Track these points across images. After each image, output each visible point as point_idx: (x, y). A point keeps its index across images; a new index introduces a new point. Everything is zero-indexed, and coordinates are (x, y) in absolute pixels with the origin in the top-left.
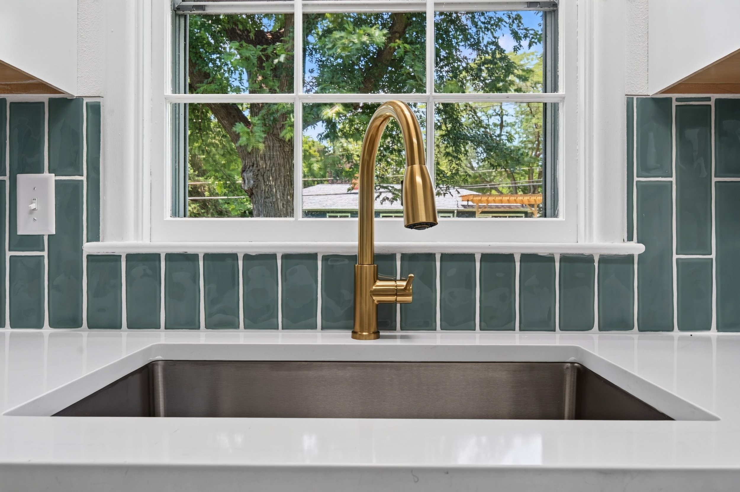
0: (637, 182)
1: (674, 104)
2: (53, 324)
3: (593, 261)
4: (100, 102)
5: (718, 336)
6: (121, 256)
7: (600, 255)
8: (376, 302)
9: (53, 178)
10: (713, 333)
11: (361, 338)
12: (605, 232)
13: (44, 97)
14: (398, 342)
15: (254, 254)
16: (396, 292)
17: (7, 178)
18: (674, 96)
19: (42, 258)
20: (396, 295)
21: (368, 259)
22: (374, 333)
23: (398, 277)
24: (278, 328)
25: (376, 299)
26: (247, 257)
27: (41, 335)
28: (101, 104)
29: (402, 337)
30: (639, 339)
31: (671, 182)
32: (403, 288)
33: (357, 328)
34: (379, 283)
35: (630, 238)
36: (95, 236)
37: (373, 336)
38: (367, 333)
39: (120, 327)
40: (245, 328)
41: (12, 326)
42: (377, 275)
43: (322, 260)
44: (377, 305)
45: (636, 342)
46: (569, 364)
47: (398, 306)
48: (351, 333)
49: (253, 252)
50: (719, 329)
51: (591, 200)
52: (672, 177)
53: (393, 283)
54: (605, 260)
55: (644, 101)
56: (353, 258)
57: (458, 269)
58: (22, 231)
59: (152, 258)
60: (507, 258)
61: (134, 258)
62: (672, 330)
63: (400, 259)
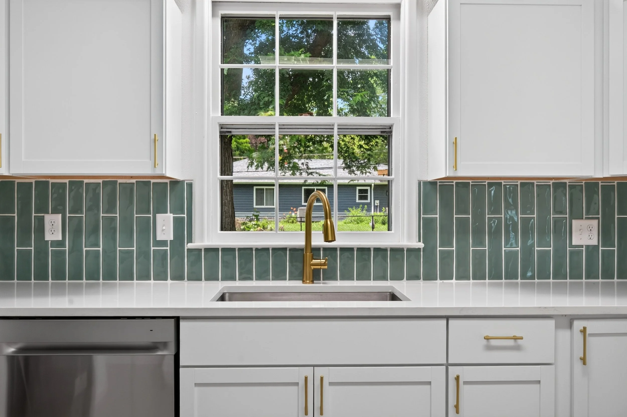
0: (423, 217)
1: (438, 184)
2: (172, 279)
3: (404, 250)
4: (192, 183)
5: (456, 282)
6: (202, 249)
7: (407, 248)
8: (312, 268)
9: (172, 215)
10: (454, 281)
11: (306, 283)
12: (409, 238)
13: (168, 181)
14: (321, 285)
15: (260, 248)
16: (321, 265)
17: (151, 216)
18: (438, 181)
19: (167, 250)
20: (321, 266)
21: (309, 250)
22: (312, 281)
23: (322, 258)
24: (270, 280)
25: (312, 267)
27: (167, 284)
28: (193, 183)
29: (323, 283)
30: (423, 283)
31: (437, 217)
32: (324, 262)
33: (305, 279)
34: (314, 261)
35: (419, 241)
36: (190, 240)
37: (311, 282)
38: (309, 281)
39: (201, 280)
40: (256, 280)
41: (154, 280)
42: (313, 257)
43: (289, 251)
44: (313, 270)
45: (422, 284)
46: (389, 293)
47: (322, 270)
48: (302, 282)
49: (259, 247)
50: (456, 279)
51: (404, 225)
52: (437, 215)
53: (319, 261)
54: (410, 250)
55: (426, 183)
56: (302, 250)
57: (347, 254)
58: (158, 239)
59: (215, 250)
60: (368, 250)
61: (207, 250)
62: (437, 280)
63: (322, 250)
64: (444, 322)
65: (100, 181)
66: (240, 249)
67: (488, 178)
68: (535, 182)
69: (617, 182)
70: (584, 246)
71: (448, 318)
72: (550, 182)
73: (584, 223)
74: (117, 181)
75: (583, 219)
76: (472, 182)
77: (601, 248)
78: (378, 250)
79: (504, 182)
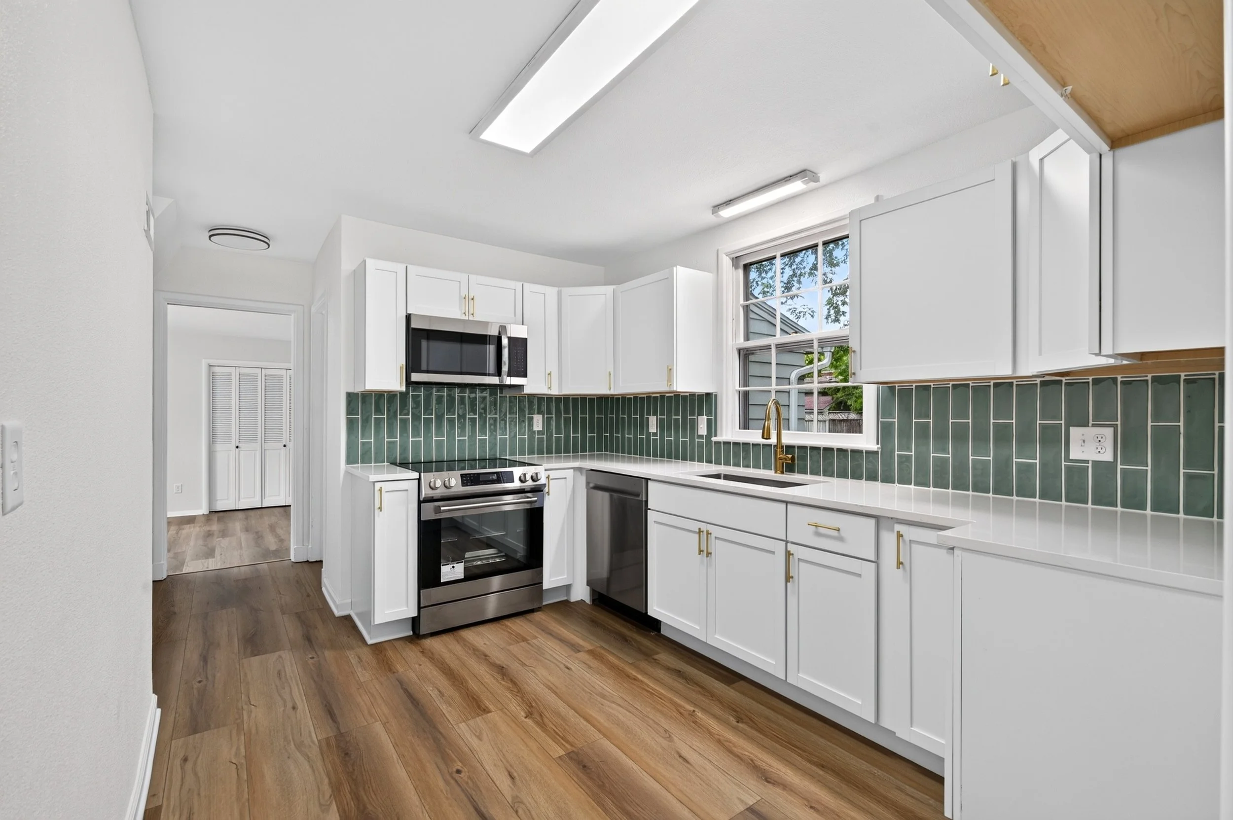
0: (881, 421)
1: (897, 388)
3: (863, 453)
6: (722, 442)
7: (866, 450)
9: (706, 417)
12: (869, 441)
16: (786, 459)
17: (696, 417)
18: (897, 385)
19: (704, 442)
25: (780, 460)
26: (753, 444)
28: (717, 394)
29: (788, 475)
31: (895, 421)
35: (878, 444)
36: (715, 435)
37: (781, 473)
42: (783, 452)
51: (867, 428)
52: (895, 419)
54: (868, 452)
57: (815, 452)
58: (699, 434)
59: (729, 443)
60: (832, 449)
61: (725, 443)
62: (895, 483)
63: (796, 447)
64: (784, 505)
65: (658, 395)
66: (743, 444)
67: (951, 380)
68: (1014, 381)
69: (1152, 376)
70: (1090, 462)
71: (787, 503)
72: (1036, 381)
73: (1090, 432)
74: (665, 395)
75: (1088, 426)
76: (933, 385)
77: (1119, 467)
78: (840, 450)
79: (972, 383)
